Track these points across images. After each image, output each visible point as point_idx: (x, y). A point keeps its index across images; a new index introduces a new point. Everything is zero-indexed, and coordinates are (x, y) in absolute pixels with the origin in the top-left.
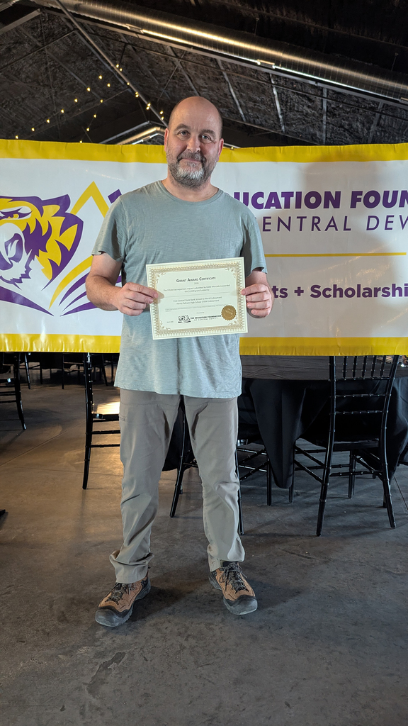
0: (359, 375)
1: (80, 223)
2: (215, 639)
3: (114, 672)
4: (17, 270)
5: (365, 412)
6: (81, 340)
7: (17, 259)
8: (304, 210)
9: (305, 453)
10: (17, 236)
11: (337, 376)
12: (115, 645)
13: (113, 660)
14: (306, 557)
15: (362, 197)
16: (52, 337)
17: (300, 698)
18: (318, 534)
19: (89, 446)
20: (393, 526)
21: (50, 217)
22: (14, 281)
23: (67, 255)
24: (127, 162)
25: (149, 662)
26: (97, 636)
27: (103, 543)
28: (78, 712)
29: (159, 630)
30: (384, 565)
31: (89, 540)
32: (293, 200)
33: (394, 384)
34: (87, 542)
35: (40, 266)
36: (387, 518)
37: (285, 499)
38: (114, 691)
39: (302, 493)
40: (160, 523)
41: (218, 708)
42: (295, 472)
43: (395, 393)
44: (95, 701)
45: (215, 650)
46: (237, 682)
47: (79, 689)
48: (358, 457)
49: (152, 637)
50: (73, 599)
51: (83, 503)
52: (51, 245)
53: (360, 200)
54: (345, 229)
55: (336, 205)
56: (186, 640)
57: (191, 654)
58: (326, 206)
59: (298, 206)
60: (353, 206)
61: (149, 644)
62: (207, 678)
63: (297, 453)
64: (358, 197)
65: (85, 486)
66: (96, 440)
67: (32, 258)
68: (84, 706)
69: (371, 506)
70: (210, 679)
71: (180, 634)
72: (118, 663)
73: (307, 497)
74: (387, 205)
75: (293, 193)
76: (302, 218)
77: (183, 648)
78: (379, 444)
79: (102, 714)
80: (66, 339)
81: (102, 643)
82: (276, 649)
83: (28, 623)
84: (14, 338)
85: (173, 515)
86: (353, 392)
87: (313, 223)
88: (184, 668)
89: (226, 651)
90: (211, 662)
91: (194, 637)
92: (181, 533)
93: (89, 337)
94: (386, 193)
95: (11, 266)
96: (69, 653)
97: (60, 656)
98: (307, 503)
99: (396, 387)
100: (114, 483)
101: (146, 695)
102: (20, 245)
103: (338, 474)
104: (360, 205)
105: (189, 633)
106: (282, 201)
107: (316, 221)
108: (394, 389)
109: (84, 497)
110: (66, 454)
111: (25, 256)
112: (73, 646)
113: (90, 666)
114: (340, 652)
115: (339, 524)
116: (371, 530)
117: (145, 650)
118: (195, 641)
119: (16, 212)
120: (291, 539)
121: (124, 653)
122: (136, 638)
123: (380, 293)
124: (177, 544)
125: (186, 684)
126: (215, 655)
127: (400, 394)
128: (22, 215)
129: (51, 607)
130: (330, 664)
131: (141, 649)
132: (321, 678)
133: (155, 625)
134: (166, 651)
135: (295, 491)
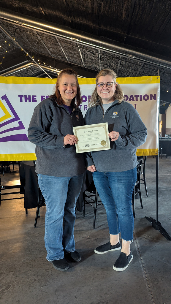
2: (49, 275)
3: (5, 293)
9: (89, 197)
12: (6, 283)
13: (5, 289)
14: (88, 238)
17: (80, 294)
18: (94, 229)
24: (9, 83)
25: (21, 288)
27: (4, 241)
29: (26, 274)
37: (82, 216)
38: (5, 301)
39: (89, 213)
40: (30, 230)
42: (86, 205)
45: (49, 280)
46: (56, 291)
49: (23, 277)
56: (37, 277)
57: (39, 282)
61: (21, 280)
62: (44, 291)
63: (86, 197)
66: (3, 197)
70: (45, 291)
71: (34, 275)
72: (7, 290)
73: (91, 214)
77: (35, 280)
81: (1, 282)
82: (73, 276)
85: (35, 226)
87: (85, 108)
88: (35, 288)
89: (53, 279)
90: (46, 285)
91: (40, 276)
92: (39, 233)
98: (90, 217)
100: (11, 215)
101: (19, 301)
103: (101, 204)
105: (38, 274)
114: (98, 274)
115: (103, 224)
118: (40, 277)
120: (83, 232)
121: (10, 285)
122: (16, 279)
124: (36, 238)
125: (35, 295)
126: (48, 282)
130: (93, 279)
131: (18, 283)
132: (89, 285)
133: (24, 272)
134: (28, 282)
135: (86, 212)
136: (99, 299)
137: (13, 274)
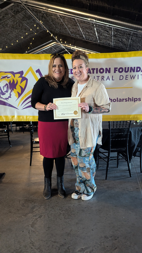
0: (118, 127)
1: (27, 80)
2: (71, 211)
3: (39, 221)
4: (7, 95)
5: (121, 139)
6: (28, 117)
7: (7, 91)
8: (99, 74)
9: (102, 153)
10: (7, 84)
11: (111, 127)
12: (39, 213)
13: (39, 217)
14: (101, 186)
15: (118, 69)
16: (19, 117)
17: (96, 228)
18: (106, 179)
19: (32, 152)
20: (131, 176)
21: (17, 78)
22: (6, 99)
23: (23, 90)
24: (42, 60)
25: (50, 218)
26: (34, 211)
27: (36, 183)
28: (28, 232)
29: (53, 209)
30: (127, 188)
31: (32, 182)
32: (95, 71)
33: (130, 130)
34: (31, 182)
35: (14, 94)
36: (129, 174)
38: (39, 226)
41: (71, 231)
42: (99, 159)
43: (130, 132)
44: (33, 229)
45: (71, 214)
46: (77, 223)
47: (28, 226)
48: (120, 154)
49: (51, 211)
50: (27, 200)
51: (30, 170)
52: (18, 87)
53: (117, 70)
54: (112, 80)
55: (109, 72)
56: (62, 211)
57: (63, 215)
58: (106, 72)
59: (97, 73)
60: (115, 72)
61: (50, 213)
62: (68, 222)
63: (100, 153)
64: (116, 69)
65: (30, 165)
66: (34, 150)
67: (12, 91)
68: (29, 231)
69: (124, 170)
70: (69, 223)
71: (60, 210)
72: (40, 218)
73: (103, 167)
74: (126, 72)
75: (95, 68)
76: (98, 77)
77: (61, 214)
78: (126, 150)
79: (35, 233)
80: (23, 117)
81: (35, 212)
82: (90, 214)
83: (12, 207)
84: (6, 117)
86: (116, 133)
87: (102, 78)
88: (61, 219)
89: (74, 214)
90: (69, 218)
91: (64, 210)
93: (30, 116)
94: (125, 68)
95: (5, 94)
96: (25, 216)
97: (22, 216)
98: (103, 170)
99: (131, 131)
100: (40, 164)
101: (49, 227)
102: (8, 87)
103: (112, 160)
104: (117, 72)
105: (63, 209)
106: (92, 71)
107: (103, 77)
108: (130, 131)
109: (30, 168)
110: (24, 155)
111: (9, 91)
112: (26, 214)
113: (32, 219)
114: (110, 215)
115: (113, 176)
116: (124, 178)
117: (49, 214)
118: (64, 212)
119: (6, 76)
120: (97, 181)
121: (42, 215)
122: (46, 211)
123: (124, 100)
125: (61, 224)
126: (70, 216)
127: (132, 133)
128: (8, 78)
129: (20, 202)
130: (107, 218)
131: (48, 214)
132: (103, 222)
133: (52, 207)
134: (55, 215)
135: (99, 166)
136: (111, 233)
137: (44, 207)
